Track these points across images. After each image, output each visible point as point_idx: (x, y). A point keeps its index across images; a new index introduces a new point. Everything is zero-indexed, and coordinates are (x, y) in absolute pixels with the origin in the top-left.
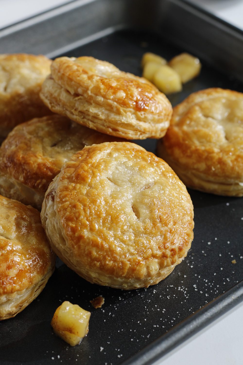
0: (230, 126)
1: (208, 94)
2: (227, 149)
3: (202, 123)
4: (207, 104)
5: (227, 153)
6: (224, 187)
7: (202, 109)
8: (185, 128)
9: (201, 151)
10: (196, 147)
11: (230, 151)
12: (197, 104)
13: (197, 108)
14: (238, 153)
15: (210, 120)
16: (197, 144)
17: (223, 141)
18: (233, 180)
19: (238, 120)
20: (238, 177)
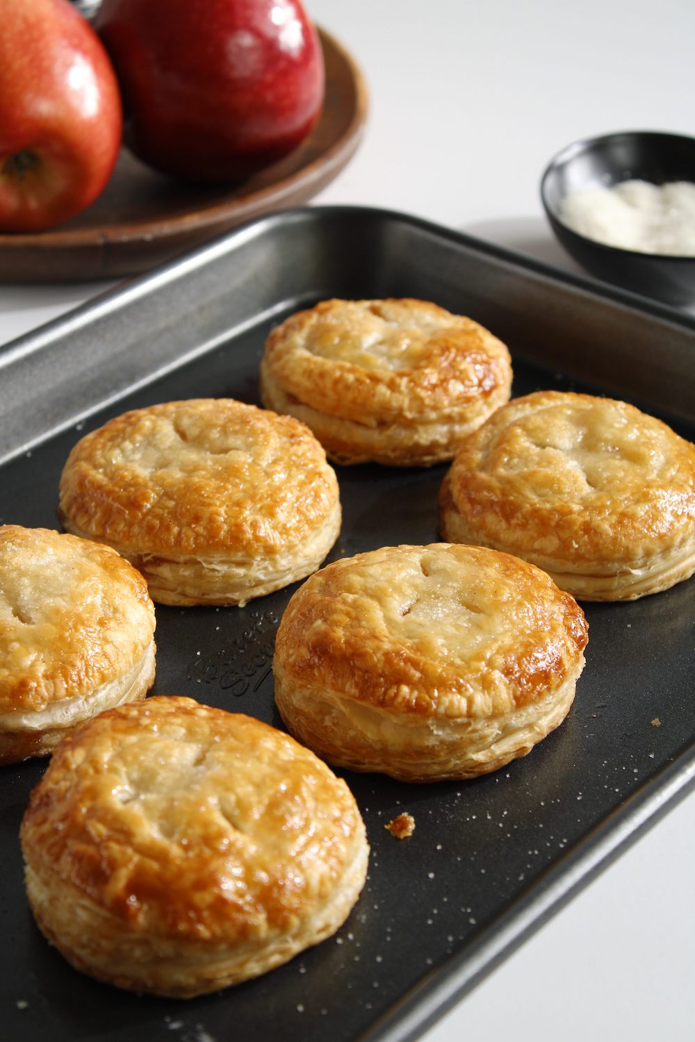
0: (591, 459)
1: (533, 403)
2: (599, 504)
3: (536, 459)
4: (538, 421)
5: (600, 510)
6: (600, 584)
7: (529, 432)
8: (502, 471)
9: (545, 513)
10: (532, 505)
11: (603, 507)
12: (515, 424)
13: (519, 431)
14: (620, 510)
15: (549, 450)
16: (533, 498)
17: (587, 490)
18: (617, 565)
19: (606, 446)
20: (628, 558)
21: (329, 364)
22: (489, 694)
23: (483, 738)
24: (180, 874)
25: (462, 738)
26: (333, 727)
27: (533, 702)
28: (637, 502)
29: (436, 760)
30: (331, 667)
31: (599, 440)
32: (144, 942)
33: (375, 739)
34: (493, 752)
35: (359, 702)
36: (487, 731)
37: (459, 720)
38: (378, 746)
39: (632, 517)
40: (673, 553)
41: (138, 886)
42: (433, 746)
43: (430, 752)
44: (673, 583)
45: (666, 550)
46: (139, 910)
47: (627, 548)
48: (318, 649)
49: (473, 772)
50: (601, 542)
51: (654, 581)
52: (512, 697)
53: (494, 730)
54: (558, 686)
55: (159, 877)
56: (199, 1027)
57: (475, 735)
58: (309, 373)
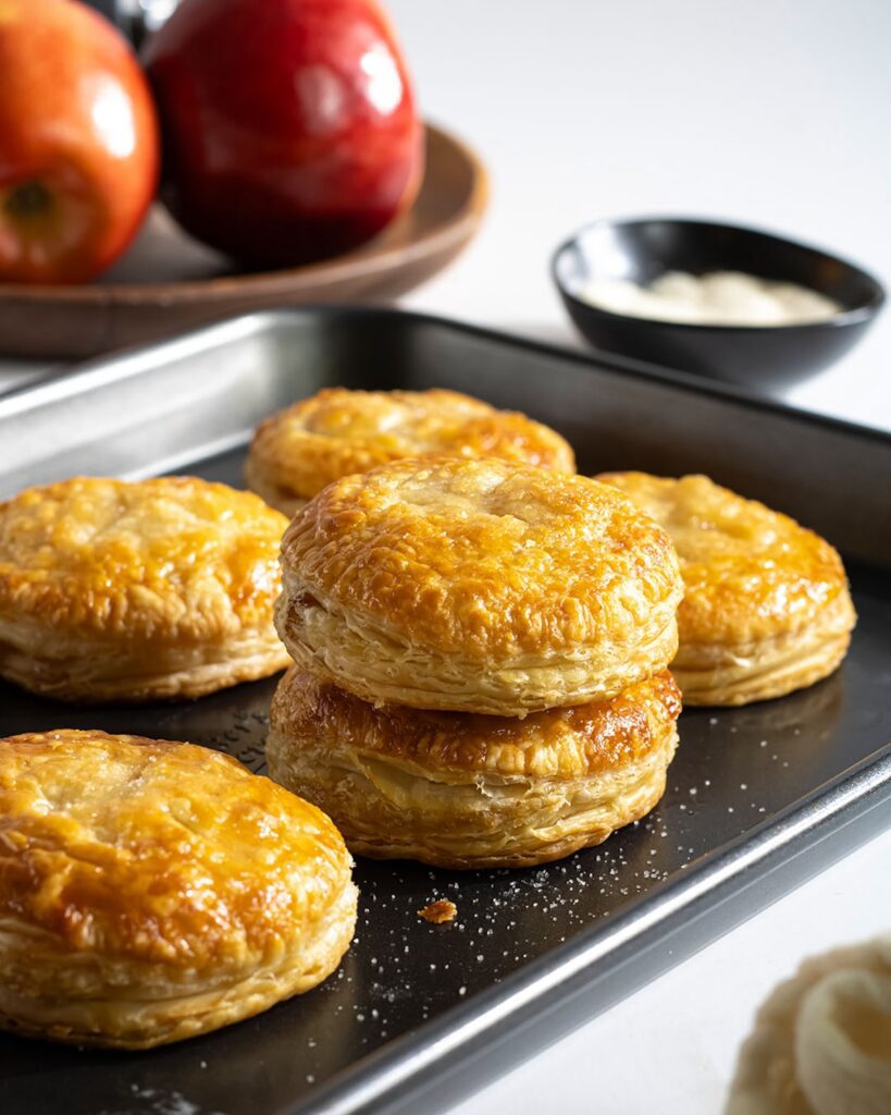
14: (719, 581)
18: (716, 651)
19: (701, 521)
20: (730, 641)
21: (336, 444)
22: (554, 747)
23: (548, 805)
24: (132, 876)
25: (518, 804)
26: (348, 793)
27: (612, 767)
28: (742, 573)
29: (484, 833)
30: (346, 715)
31: (690, 514)
32: (92, 968)
33: (404, 806)
34: (559, 830)
35: (382, 757)
36: (552, 797)
37: (515, 778)
38: (409, 817)
39: (737, 591)
40: (790, 642)
41: (77, 894)
42: (481, 813)
43: (477, 820)
44: (789, 686)
45: (781, 635)
46: (82, 922)
47: (729, 627)
48: (328, 695)
49: (534, 856)
50: (696, 618)
51: (764, 680)
52: (584, 755)
53: (559, 797)
54: (643, 754)
55: (104, 882)
56: (176, 1095)
57: (537, 802)
58: (309, 455)
